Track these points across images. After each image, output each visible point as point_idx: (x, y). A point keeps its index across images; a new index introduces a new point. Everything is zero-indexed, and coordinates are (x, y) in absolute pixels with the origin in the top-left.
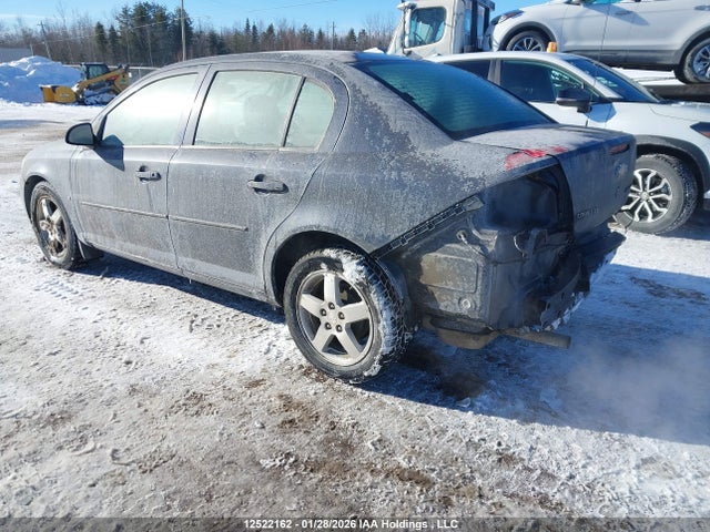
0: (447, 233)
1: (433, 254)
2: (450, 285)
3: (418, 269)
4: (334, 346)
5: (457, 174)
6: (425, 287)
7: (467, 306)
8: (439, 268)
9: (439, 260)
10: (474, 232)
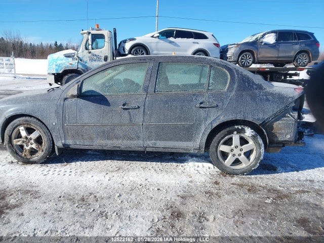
0: (283, 115)
1: (278, 122)
2: (283, 131)
3: (272, 128)
4: (237, 162)
5: (285, 96)
6: (274, 133)
7: (288, 136)
8: (279, 126)
9: (279, 124)
10: (291, 113)
